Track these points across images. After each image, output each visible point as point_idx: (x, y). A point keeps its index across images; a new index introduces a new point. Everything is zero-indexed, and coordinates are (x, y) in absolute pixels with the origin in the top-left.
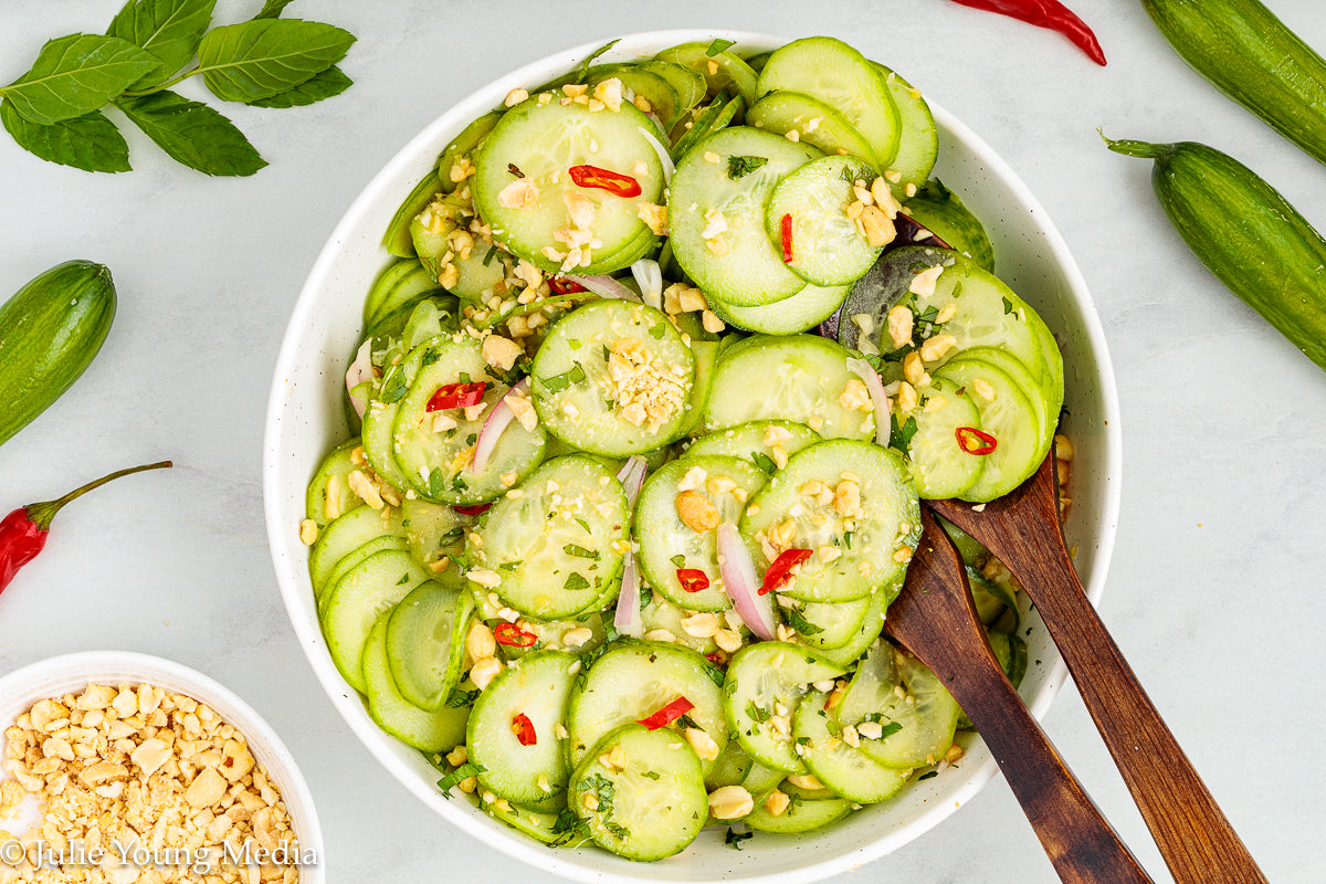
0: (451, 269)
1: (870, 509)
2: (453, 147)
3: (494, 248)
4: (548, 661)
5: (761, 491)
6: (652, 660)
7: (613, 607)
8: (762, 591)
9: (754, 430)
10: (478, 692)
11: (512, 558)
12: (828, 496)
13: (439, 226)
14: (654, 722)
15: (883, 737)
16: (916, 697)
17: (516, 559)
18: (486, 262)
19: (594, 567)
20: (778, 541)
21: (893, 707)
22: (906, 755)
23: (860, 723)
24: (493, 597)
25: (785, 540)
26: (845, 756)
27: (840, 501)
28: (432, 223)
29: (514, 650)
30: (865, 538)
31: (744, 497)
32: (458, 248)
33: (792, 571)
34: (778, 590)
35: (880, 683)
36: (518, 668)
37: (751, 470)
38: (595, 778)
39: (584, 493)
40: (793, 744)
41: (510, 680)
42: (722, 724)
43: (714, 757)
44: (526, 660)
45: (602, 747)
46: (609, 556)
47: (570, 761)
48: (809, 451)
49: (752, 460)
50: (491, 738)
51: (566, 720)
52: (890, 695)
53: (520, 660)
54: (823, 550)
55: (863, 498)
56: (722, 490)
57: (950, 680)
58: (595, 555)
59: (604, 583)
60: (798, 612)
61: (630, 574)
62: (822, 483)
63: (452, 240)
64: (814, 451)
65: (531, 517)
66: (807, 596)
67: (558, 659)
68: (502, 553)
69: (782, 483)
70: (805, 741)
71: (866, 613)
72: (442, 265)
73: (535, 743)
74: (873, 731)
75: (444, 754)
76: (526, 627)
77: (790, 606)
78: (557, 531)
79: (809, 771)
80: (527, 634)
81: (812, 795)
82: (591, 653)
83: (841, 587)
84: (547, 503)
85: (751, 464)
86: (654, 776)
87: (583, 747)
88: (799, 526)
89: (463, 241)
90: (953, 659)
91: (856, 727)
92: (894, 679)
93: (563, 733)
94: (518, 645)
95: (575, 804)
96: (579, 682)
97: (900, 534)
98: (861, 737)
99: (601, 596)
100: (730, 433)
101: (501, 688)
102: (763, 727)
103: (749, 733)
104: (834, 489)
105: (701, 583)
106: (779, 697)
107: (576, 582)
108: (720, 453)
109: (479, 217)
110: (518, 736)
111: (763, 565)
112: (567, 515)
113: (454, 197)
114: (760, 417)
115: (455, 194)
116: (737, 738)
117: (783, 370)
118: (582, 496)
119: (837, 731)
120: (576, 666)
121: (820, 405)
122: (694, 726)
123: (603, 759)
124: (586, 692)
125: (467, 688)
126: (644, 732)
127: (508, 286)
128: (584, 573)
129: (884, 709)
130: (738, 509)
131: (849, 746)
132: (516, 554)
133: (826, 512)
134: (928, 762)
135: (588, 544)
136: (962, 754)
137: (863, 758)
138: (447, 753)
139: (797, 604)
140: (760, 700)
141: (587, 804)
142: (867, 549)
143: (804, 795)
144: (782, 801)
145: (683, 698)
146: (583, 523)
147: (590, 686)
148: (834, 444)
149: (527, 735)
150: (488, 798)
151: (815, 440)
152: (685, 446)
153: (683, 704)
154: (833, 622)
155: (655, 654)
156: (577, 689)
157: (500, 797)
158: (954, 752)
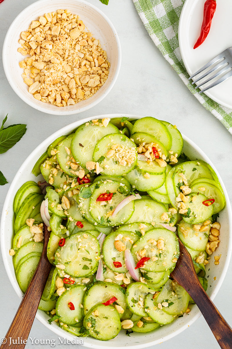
0: (52, 179)
1: (167, 248)
2: (51, 146)
3: (63, 173)
4: (78, 288)
5: (137, 241)
6: (106, 287)
7: (96, 273)
8: (136, 268)
9: (136, 225)
10: (59, 296)
11: (68, 261)
12: (155, 243)
13: (48, 167)
14: (107, 304)
15: (169, 306)
16: (178, 295)
17: (69, 261)
18: (61, 177)
19: (90, 264)
20: (141, 255)
21: (171, 298)
22: (175, 311)
23: (162, 302)
24: (63, 272)
25: (143, 254)
26: (159, 311)
27: (159, 245)
28: (46, 166)
29: (69, 285)
30: (165, 255)
31: (132, 242)
32: (53, 173)
33: (144, 263)
34: (140, 268)
35: (168, 291)
36: (70, 290)
37: (135, 235)
38: (91, 318)
39: (88, 243)
40: (144, 308)
41: (67, 293)
42: (125, 304)
43: (123, 313)
44: (72, 288)
45: (93, 310)
46: (95, 260)
47: (84, 314)
48: (151, 231)
49: (135, 232)
50: (62, 309)
51: (83, 303)
52: (170, 294)
53: (70, 288)
54: (153, 258)
55: (165, 244)
56: (127, 240)
57: (188, 290)
58: (91, 260)
59: (93, 268)
60: (145, 274)
61: (101, 265)
62: (154, 240)
63: (52, 171)
64: (152, 231)
65: (73, 249)
66: (148, 270)
67: (80, 287)
68: (65, 259)
69: (143, 239)
70: (147, 308)
71: (164, 275)
72: (49, 178)
73: (74, 310)
74: (166, 304)
75: (50, 312)
76: (72, 279)
77: (144, 272)
78: (80, 253)
79: (148, 316)
80: (72, 281)
81: (149, 322)
82: (89, 285)
83: (158, 268)
84: (78, 245)
85: (135, 234)
86: (107, 318)
87: (87, 310)
88: (147, 251)
89: (55, 171)
90: (189, 285)
91: (161, 303)
92: (172, 290)
93: (82, 306)
94: (69, 284)
95: (85, 325)
96: (86, 293)
97: (174, 254)
98: (163, 306)
99: (92, 271)
100: (130, 225)
101: (65, 295)
102: (136, 304)
103: (132, 306)
104: (157, 241)
105: (120, 266)
106: (141, 295)
107: (85, 267)
108: (127, 230)
109: (59, 164)
110: (70, 308)
111: (137, 261)
112: (83, 249)
113: (52, 159)
114: (138, 221)
115: (52, 158)
116: (129, 308)
117: (145, 208)
118: (87, 244)
119: (156, 305)
120: (85, 289)
121: (155, 219)
122: (117, 304)
123: (93, 313)
124: (88, 295)
125: (56, 295)
126: (104, 306)
127: (67, 182)
128: (88, 265)
129: (169, 298)
130: (131, 245)
131: (159, 309)
132: (69, 259)
133: (155, 248)
134: (181, 313)
135: (89, 257)
136: (190, 311)
137: (163, 312)
138: (51, 311)
139: (146, 272)
140: (135, 297)
141: (88, 325)
142: (165, 258)
143: (147, 322)
144: (141, 323)
145: (114, 297)
146: (88, 251)
147: (89, 294)
148: (158, 229)
149: (72, 307)
150: (62, 324)
151: (152, 228)
152: (117, 228)
153: (114, 299)
154: (155, 277)
155: (107, 285)
156: (86, 295)
157: (65, 323)
158: (188, 310)
